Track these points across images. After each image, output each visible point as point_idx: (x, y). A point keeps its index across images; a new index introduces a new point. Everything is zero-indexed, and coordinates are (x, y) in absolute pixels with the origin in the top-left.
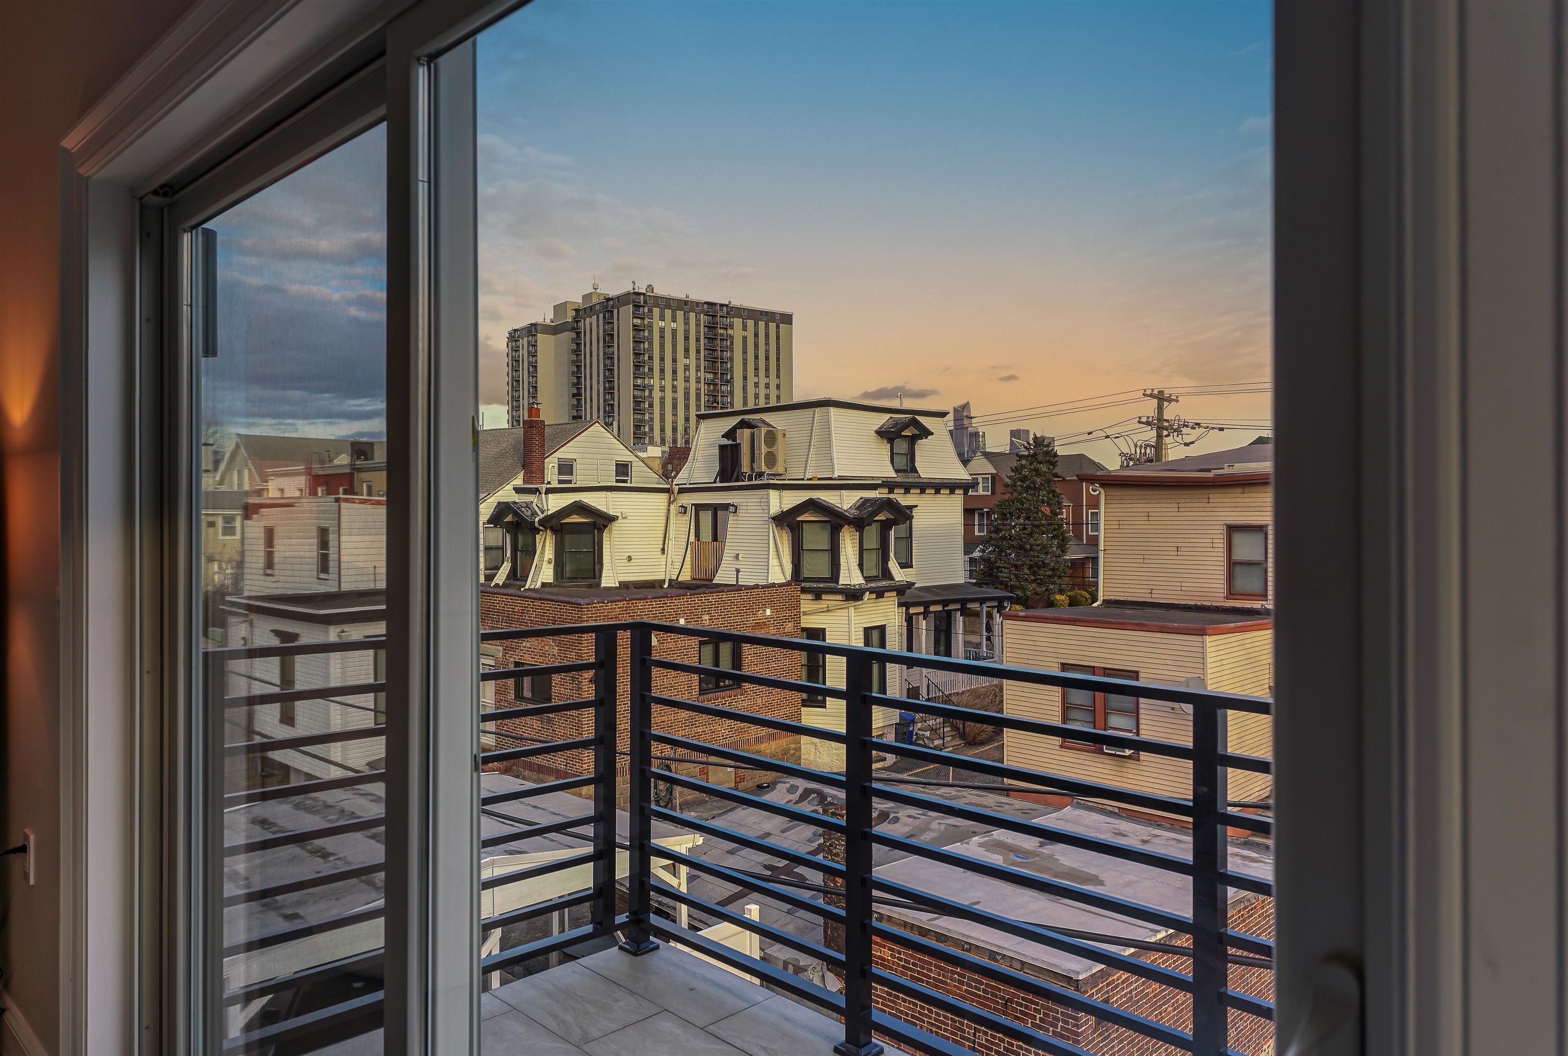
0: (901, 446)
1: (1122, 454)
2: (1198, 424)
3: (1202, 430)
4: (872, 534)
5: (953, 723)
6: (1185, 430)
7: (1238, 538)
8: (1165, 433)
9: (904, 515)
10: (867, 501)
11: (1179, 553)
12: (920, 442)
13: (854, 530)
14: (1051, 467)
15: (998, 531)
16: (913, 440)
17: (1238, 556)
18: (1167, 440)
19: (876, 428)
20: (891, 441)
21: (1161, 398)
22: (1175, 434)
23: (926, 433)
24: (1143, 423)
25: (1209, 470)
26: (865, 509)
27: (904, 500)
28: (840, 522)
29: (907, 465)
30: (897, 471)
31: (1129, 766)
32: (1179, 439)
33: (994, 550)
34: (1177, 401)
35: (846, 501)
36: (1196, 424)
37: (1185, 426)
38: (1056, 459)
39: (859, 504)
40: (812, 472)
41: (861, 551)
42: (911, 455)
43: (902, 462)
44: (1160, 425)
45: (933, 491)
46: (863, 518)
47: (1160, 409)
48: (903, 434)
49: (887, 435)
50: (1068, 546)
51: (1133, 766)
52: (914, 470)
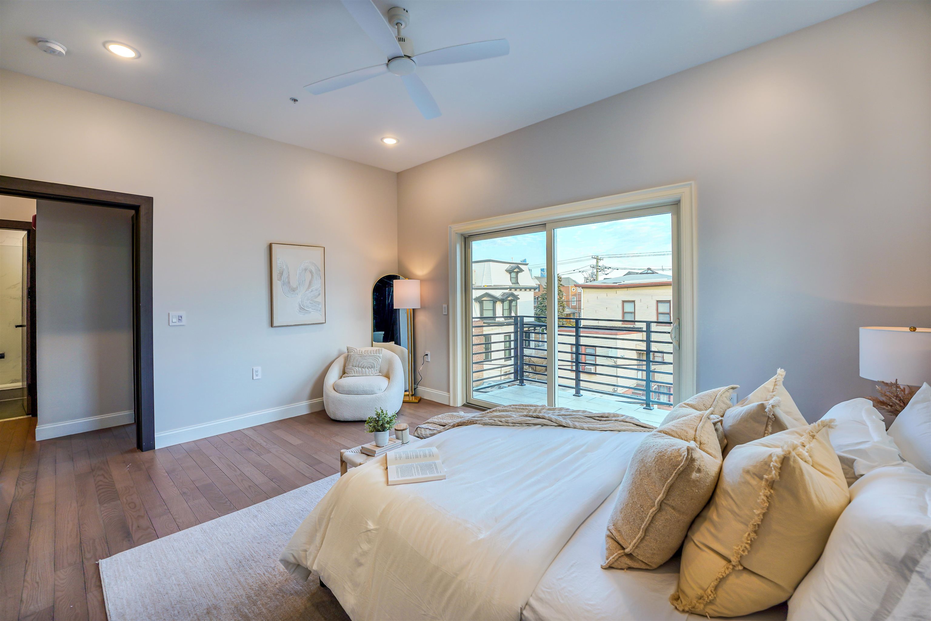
0: (513, 275)
1: (585, 278)
2: (610, 268)
3: (611, 269)
4: (506, 304)
5: (532, 367)
6: (605, 270)
7: (625, 304)
8: (599, 270)
9: (516, 298)
10: (505, 293)
11: (607, 310)
12: (519, 274)
13: (501, 303)
14: (560, 282)
15: (541, 304)
16: (517, 273)
17: (625, 310)
18: (599, 273)
19: (505, 269)
20: (510, 273)
21: (598, 259)
22: (602, 271)
23: (521, 270)
24: (592, 267)
25: (617, 283)
26: (504, 296)
27: (516, 293)
28: (496, 300)
29: (515, 281)
30: (512, 283)
31: (593, 377)
32: (604, 273)
33: (540, 310)
34: (603, 260)
35: (498, 294)
36: (609, 268)
37: (605, 268)
38: (561, 279)
39: (502, 294)
40: (484, 284)
41: (503, 310)
42: (517, 278)
43: (514, 280)
44: (598, 268)
45: (524, 290)
46: (504, 299)
47: (597, 262)
48: (514, 271)
49: (510, 271)
50: (565, 309)
51: (594, 377)
52: (518, 283)
